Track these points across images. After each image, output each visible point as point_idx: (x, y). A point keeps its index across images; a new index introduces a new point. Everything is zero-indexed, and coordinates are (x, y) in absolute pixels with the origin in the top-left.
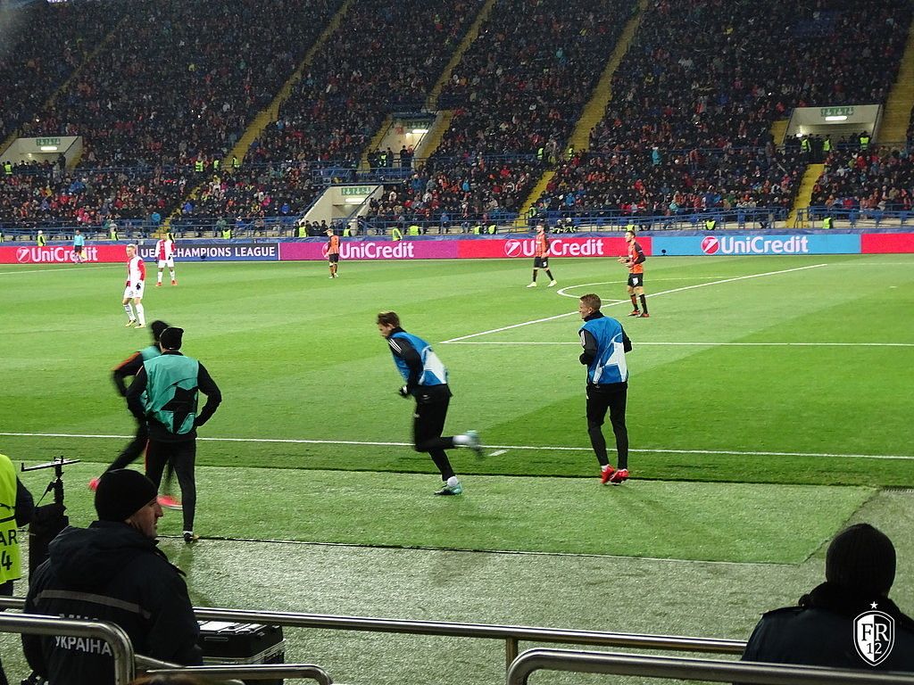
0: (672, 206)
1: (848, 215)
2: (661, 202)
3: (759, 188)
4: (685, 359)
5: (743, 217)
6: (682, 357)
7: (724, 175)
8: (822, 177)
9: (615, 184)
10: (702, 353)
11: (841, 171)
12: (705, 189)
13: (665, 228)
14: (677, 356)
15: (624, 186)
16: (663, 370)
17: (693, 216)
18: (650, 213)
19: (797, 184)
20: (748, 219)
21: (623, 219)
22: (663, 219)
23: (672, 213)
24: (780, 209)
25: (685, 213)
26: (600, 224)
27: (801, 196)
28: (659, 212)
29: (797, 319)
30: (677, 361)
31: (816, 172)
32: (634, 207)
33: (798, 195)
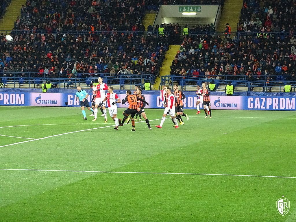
0: (74, 71)
1: (196, 82)
2: (65, 68)
3: (135, 61)
4: (78, 182)
5: (123, 81)
6: (76, 181)
7: (111, 51)
8: (178, 54)
9: (32, 54)
10: (90, 178)
11: (192, 51)
12: (98, 60)
13: (67, 87)
14: (73, 180)
15: (39, 56)
16: (62, 190)
17: (88, 79)
18: (58, 75)
19: (161, 59)
20: (127, 82)
21: (38, 79)
22: (67, 81)
23: (74, 76)
24: (149, 76)
25: (83, 76)
26: (21, 83)
27: (163, 68)
28: (64, 76)
29: (158, 155)
30: (72, 184)
31: (174, 50)
32: (46, 71)
33: (161, 66)
